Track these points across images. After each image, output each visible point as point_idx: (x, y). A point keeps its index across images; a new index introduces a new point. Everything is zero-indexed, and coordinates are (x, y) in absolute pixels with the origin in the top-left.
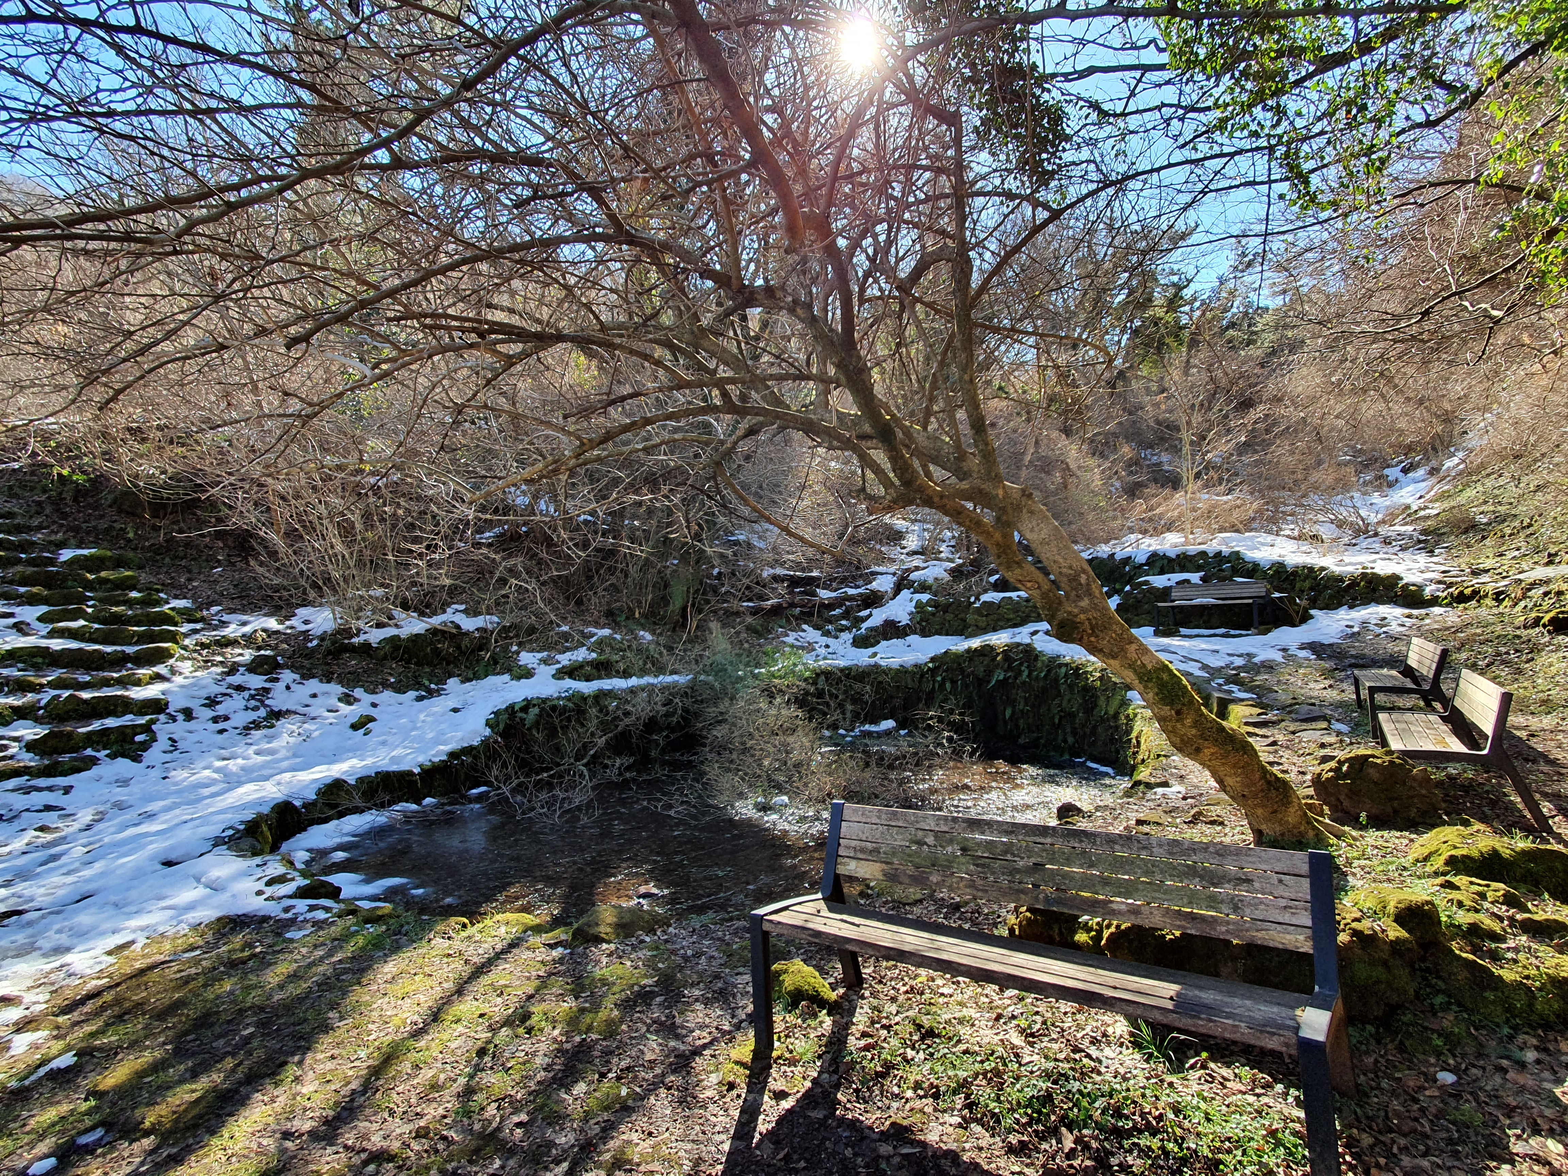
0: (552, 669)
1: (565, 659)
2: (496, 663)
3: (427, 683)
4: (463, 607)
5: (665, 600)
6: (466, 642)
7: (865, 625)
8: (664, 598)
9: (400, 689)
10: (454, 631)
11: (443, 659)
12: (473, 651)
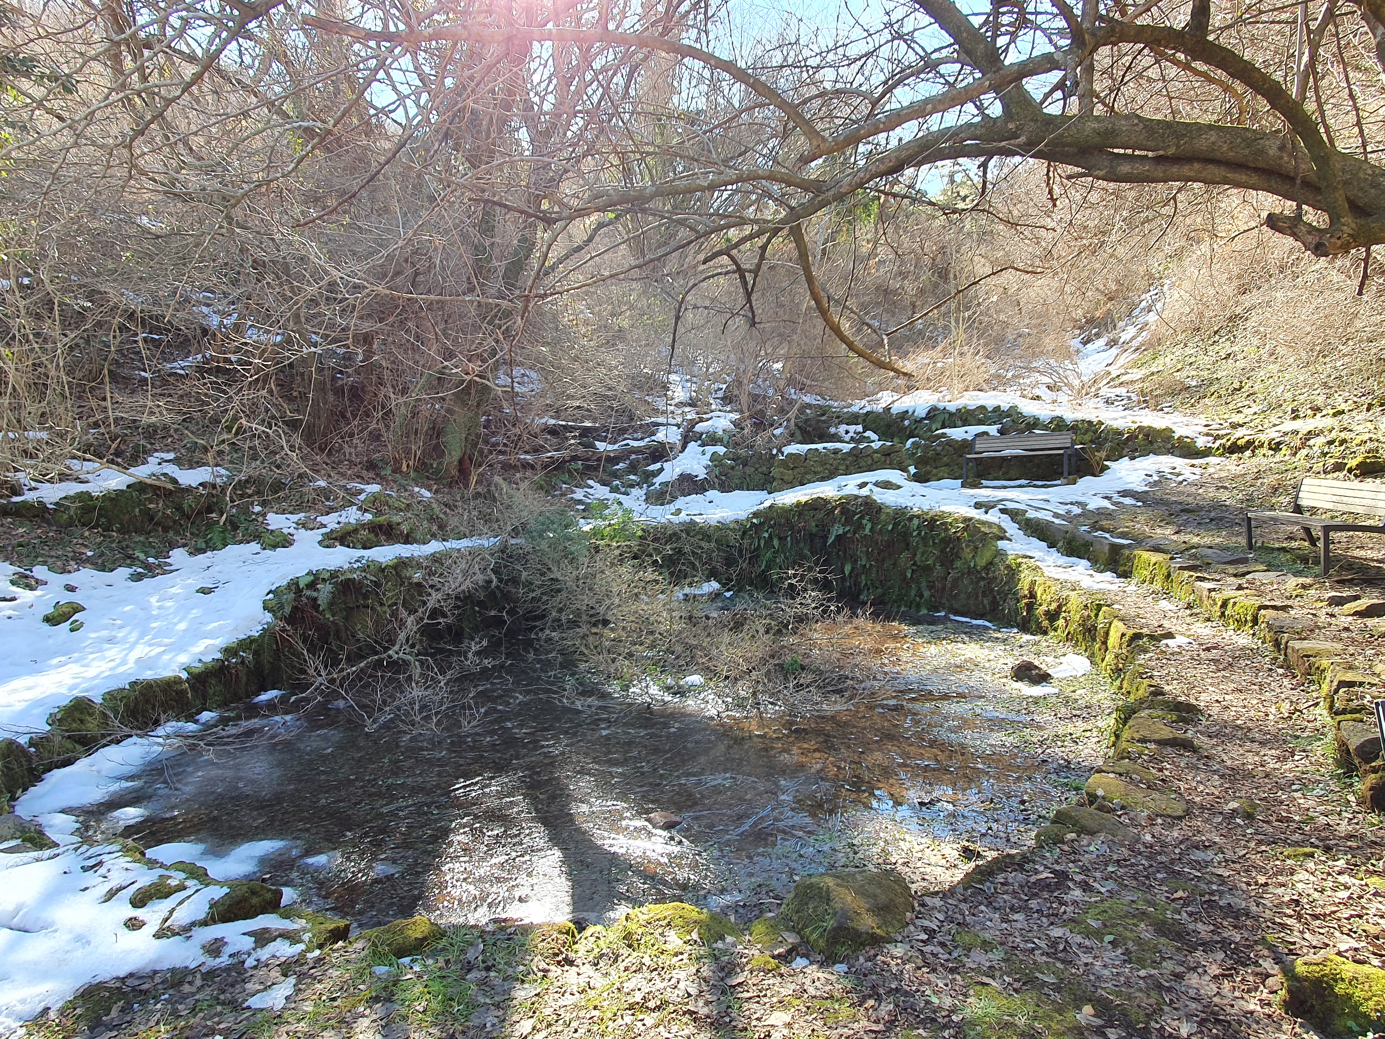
0: (317, 535)
1: (332, 521)
2: (235, 528)
3: (142, 556)
4: (171, 456)
5: (438, 451)
6: (188, 502)
7: (658, 480)
8: (436, 447)
9: (104, 566)
10: (170, 486)
11: (158, 524)
12: (200, 513)
